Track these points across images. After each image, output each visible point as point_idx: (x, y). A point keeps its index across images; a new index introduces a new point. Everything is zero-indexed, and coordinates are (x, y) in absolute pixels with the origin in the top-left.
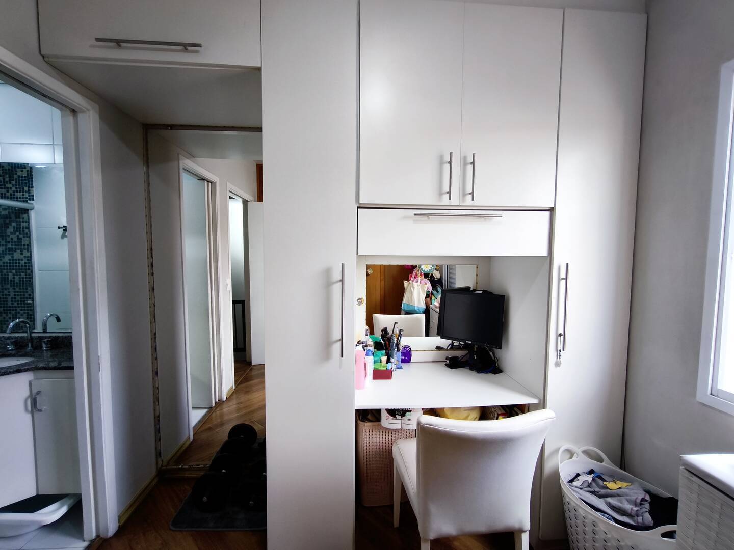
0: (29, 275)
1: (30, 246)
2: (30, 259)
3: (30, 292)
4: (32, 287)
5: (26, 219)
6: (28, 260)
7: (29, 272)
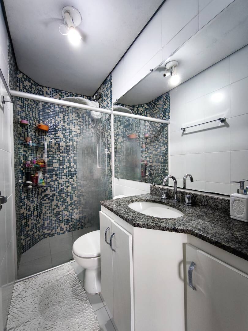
0: (167, 158)
1: (168, 143)
2: (167, 149)
3: (167, 167)
4: (168, 164)
5: (166, 130)
6: (166, 150)
7: (167, 156)
